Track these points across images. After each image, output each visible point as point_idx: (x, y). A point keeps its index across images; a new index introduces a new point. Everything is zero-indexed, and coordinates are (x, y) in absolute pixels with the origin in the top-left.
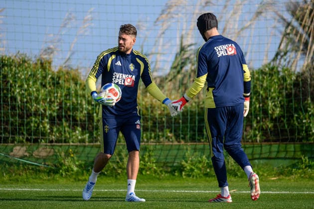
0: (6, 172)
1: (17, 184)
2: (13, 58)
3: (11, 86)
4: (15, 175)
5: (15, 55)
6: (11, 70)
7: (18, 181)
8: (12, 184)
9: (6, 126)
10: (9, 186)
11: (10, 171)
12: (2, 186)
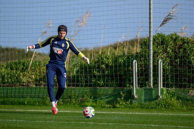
0: (185, 105)
1: (191, 112)
2: (189, 38)
3: (188, 54)
4: (190, 106)
5: (191, 36)
6: (189, 46)
7: (192, 110)
8: (188, 112)
9: (186, 78)
10: (187, 113)
11: (187, 104)
12: (183, 112)
